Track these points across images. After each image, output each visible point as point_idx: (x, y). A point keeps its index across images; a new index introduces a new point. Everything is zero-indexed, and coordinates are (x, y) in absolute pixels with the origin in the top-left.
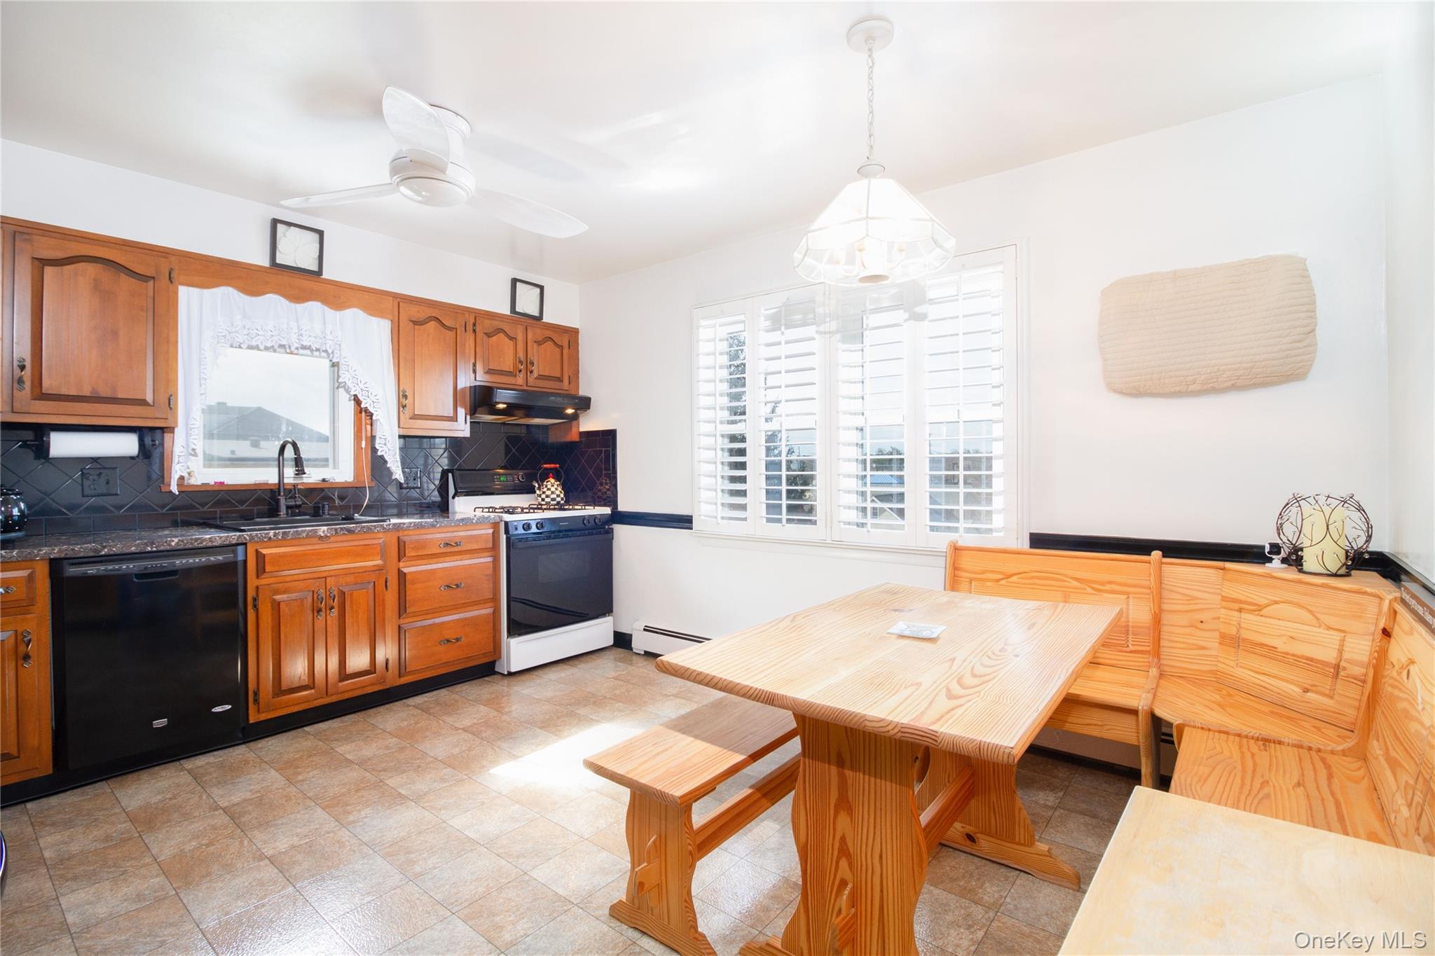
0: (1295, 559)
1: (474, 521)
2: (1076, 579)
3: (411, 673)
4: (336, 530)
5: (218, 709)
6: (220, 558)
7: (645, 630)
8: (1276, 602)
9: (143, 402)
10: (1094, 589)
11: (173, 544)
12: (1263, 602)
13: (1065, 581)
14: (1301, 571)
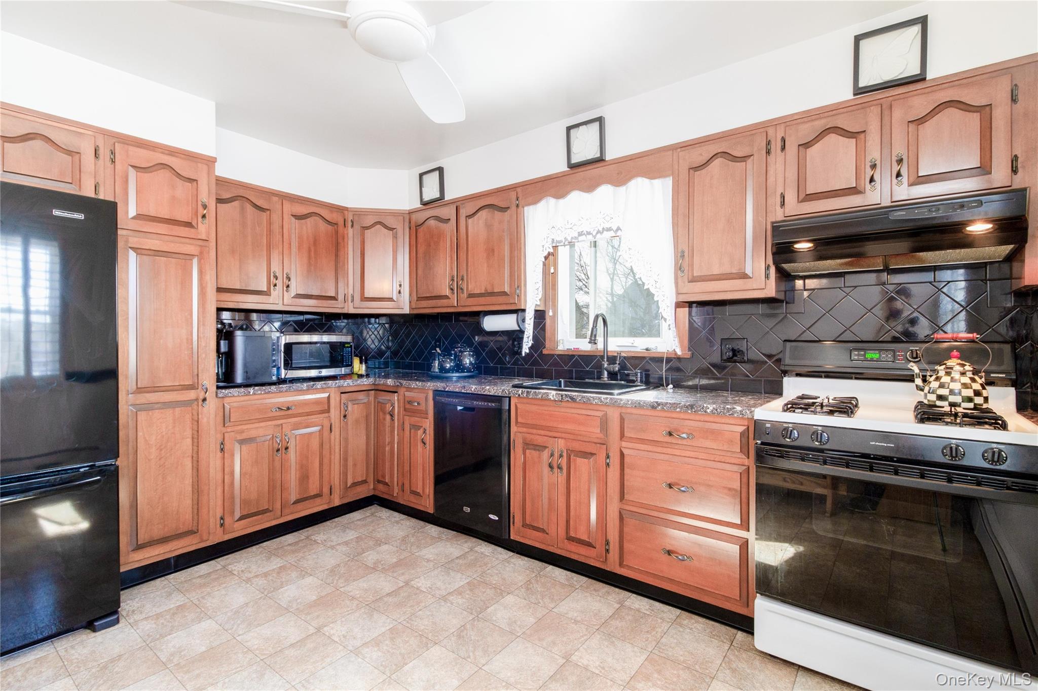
1: (708, 411)
3: (629, 567)
4: (562, 396)
5: (492, 516)
6: (493, 405)
9: (504, 294)
11: (473, 389)
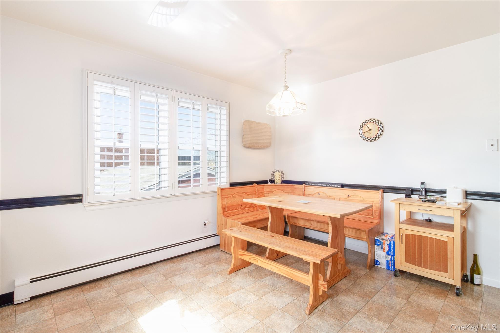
0: (273, 182)
2: (244, 193)
7: (31, 282)
8: (276, 190)
10: (247, 194)
12: (273, 191)
13: (242, 194)
14: (275, 184)
